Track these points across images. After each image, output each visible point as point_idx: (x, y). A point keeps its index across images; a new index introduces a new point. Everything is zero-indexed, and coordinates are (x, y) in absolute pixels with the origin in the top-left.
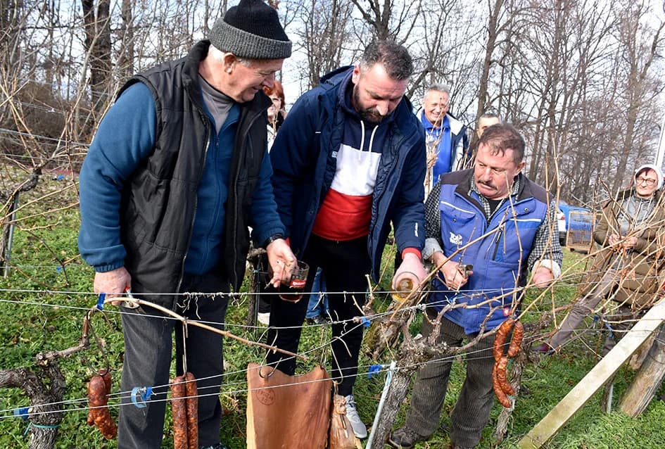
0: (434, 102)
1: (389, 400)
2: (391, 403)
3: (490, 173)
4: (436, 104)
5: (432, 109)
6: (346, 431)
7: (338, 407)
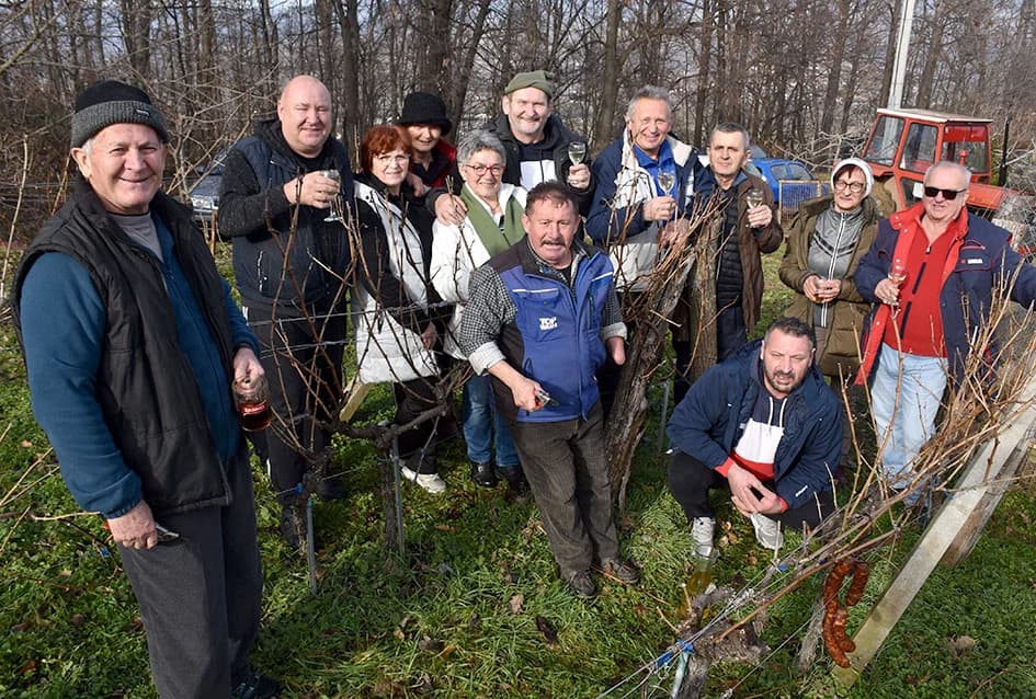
0: (645, 116)
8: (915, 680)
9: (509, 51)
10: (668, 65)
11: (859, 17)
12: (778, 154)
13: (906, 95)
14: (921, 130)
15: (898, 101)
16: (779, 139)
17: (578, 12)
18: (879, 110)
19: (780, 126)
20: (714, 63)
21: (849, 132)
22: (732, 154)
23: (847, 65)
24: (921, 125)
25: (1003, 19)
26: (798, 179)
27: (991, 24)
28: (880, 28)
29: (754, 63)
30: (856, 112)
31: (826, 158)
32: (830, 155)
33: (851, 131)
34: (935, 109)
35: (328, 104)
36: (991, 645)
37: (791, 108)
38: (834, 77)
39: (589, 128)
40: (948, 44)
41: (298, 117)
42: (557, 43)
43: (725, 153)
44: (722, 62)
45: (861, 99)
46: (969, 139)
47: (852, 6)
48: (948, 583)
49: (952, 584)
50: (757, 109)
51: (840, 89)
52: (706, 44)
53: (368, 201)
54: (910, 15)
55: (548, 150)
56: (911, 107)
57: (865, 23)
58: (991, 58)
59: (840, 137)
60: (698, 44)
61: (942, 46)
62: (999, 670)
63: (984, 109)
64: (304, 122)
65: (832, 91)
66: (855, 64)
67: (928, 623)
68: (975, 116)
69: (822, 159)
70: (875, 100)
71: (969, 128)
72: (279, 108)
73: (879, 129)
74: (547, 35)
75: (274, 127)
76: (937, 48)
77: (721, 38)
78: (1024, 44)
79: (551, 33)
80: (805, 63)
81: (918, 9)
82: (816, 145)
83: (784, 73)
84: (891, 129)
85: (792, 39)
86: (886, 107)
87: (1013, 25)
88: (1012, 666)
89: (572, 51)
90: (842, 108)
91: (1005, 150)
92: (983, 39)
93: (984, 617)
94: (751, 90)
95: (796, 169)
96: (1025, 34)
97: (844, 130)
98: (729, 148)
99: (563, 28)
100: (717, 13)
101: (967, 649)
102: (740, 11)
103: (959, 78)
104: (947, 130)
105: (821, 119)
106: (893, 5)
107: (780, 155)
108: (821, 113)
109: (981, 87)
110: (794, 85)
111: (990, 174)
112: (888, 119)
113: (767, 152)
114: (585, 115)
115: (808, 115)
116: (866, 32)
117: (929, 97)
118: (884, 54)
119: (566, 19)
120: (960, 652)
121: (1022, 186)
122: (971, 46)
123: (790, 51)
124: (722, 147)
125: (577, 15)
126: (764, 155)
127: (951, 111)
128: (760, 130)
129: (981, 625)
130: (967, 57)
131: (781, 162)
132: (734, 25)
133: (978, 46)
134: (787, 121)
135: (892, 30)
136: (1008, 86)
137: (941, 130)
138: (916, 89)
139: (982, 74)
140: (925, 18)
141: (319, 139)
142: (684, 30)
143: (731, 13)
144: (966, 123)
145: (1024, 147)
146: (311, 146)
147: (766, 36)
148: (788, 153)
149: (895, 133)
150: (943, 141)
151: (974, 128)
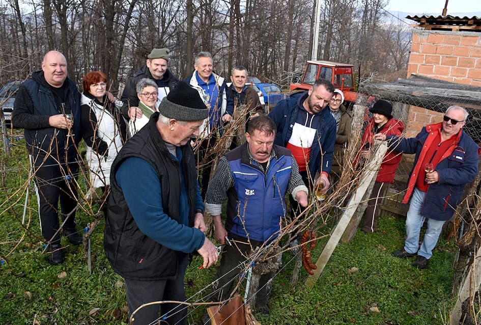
0: (204, 64)
1: (251, 289)
2: (253, 290)
3: (266, 146)
4: (205, 66)
5: (203, 69)
6: (254, 322)
7: (247, 311)
8: (336, 284)
9: (140, 36)
10: (215, 42)
11: (297, 20)
12: (266, 81)
13: (319, 54)
14: (325, 69)
15: (316, 57)
16: (266, 74)
17: (173, 18)
18: (308, 61)
19: (266, 68)
20: (235, 41)
21: (296, 71)
22: (243, 79)
23: (293, 41)
24: (326, 67)
25: (356, 22)
26: (275, 92)
27: (351, 24)
28: (306, 25)
29: (254, 41)
30: (299, 62)
31: (287, 82)
32: (288, 81)
33: (297, 70)
34: (331, 61)
35: (65, 62)
36: (363, 270)
37: (270, 60)
38: (288, 47)
39: (179, 71)
40: (335, 32)
41: (52, 69)
42: (164, 33)
43: (240, 79)
44: (239, 41)
45: (300, 56)
46: (345, 73)
47: (294, 16)
48: (347, 249)
49: (348, 249)
50: (255, 61)
51: (291, 52)
52: (232, 33)
53: (90, 105)
54: (318, 21)
55: (166, 82)
56: (321, 60)
57: (300, 23)
58: (353, 38)
59: (292, 73)
60: (228, 33)
61: (332, 33)
62: (367, 278)
63: (351, 60)
64: (55, 71)
65: (288, 53)
66: (297, 41)
67: (340, 264)
68: (347, 64)
69: (285, 83)
70: (306, 57)
71: (344, 69)
72: (43, 66)
73: (308, 70)
74: (158, 28)
75: (40, 74)
76: (330, 34)
77: (238, 30)
78: (365, 33)
79: (161, 27)
80: (275, 41)
81: (322, 18)
82: (282, 77)
83: (266, 45)
84: (314, 69)
85: (269, 30)
86: (311, 60)
87: (360, 24)
88: (371, 276)
89: (171, 36)
90: (292, 60)
91: (359, 78)
92: (349, 30)
93: (360, 260)
94: (252, 53)
95: (274, 88)
96: (365, 29)
97: (293, 70)
98: (242, 77)
99: (166, 25)
100: (236, 19)
101: (355, 272)
102: (246, 18)
103: (340, 46)
104: (336, 70)
105: (283, 65)
106: (311, 15)
107: (267, 82)
108: (284, 62)
109: (349, 51)
110: (271, 50)
111: (354, 88)
112: (312, 65)
113: (261, 81)
114: (177, 65)
115: (278, 64)
116: (301, 27)
117: (328, 55)
118: (309, 36)
119: (167, 21)
120: (352, 274)
121: (364, 92)
122: (344, 33)
123: (268, 35)
124: (239, 76)
125: (172, 20)
126: (260, 82)
127: (338, 62)
128: (257, 71)
129: (359, 262)
130: (343, 38)
131: (267, 84)
132: (244, 24)
133: (347, 34)
134: (268, 66)
135: (311, 26)
136: (360, 50)
137: (333, 70)
138: (323, 51)
139: (350, 45)
140: (325, 21)
141: (62, 79)
142: (221, 27)
143: (242, 18)
144: (343, 67)
145: (367, 76)
146: (58, 82)
147: (258, 29)
148: (270, 81)
149: (315, 71)
150: (335, 74)
151: (347, 69)
